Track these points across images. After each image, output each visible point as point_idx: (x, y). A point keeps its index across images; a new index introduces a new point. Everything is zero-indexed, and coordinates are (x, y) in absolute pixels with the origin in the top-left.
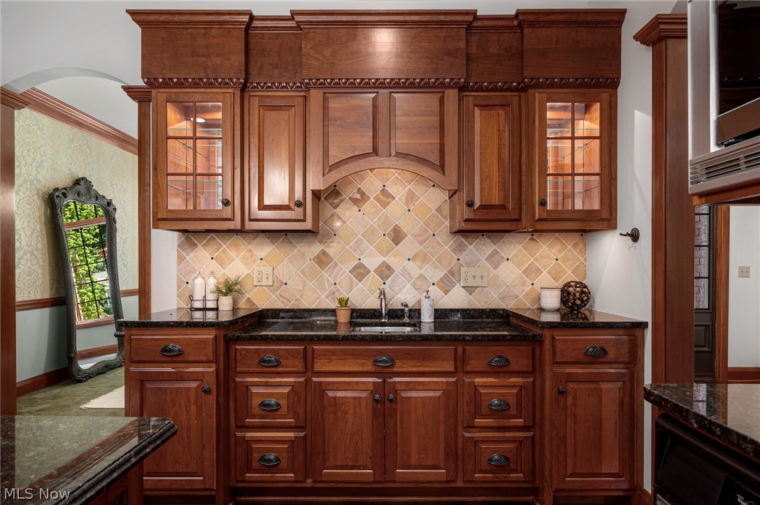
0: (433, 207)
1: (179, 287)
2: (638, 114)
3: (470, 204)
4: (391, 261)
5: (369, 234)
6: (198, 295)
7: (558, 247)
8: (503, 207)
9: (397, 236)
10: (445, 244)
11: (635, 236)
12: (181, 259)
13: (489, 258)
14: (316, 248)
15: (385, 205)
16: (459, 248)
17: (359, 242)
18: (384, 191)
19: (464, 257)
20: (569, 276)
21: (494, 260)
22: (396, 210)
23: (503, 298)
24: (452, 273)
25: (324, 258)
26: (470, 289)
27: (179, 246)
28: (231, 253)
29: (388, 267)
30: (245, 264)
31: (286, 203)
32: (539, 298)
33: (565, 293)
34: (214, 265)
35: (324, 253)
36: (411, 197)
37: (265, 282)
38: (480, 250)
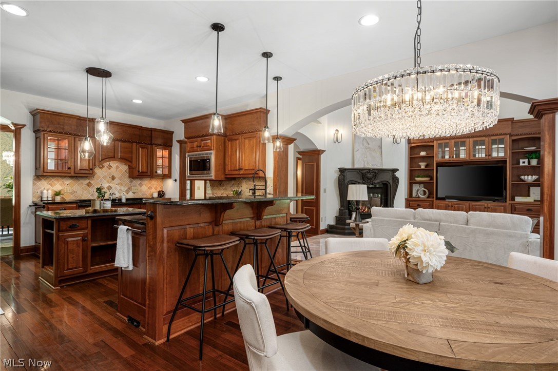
0: (124, 170)
1: (33, 193)
2: (176, 155)
3: (139, 171)
4: (111, 185)
5: (105, 177)
6: (45, 196)
7: (157, 182)
8: (147, 172)
9: (113, 178)
10: (127, 180)
11: (176, 180)
12: (34, 184)
13: (139, 184)
14: (87, 181)
15: (109, 169)
16: (131, 182)
17: (101, 180)
18: (109, 165)
19: (132, 184)
20: (159, 189)
21: (141, 185)
22: (113, 170)
23: (143, 195)
24: (129, 188)
25: (90, 184)
26: (134, 193)
27: (34, 180)
28: (56, 182)
29: (110, 187)
30: (61, 186)
31: (87, 168)
32: (152, 194)
33: (159, 192)
34: (49, 186)
35: (90, 183)
36: (117, 167)
37: (69, 192)
38: (137, 182)
